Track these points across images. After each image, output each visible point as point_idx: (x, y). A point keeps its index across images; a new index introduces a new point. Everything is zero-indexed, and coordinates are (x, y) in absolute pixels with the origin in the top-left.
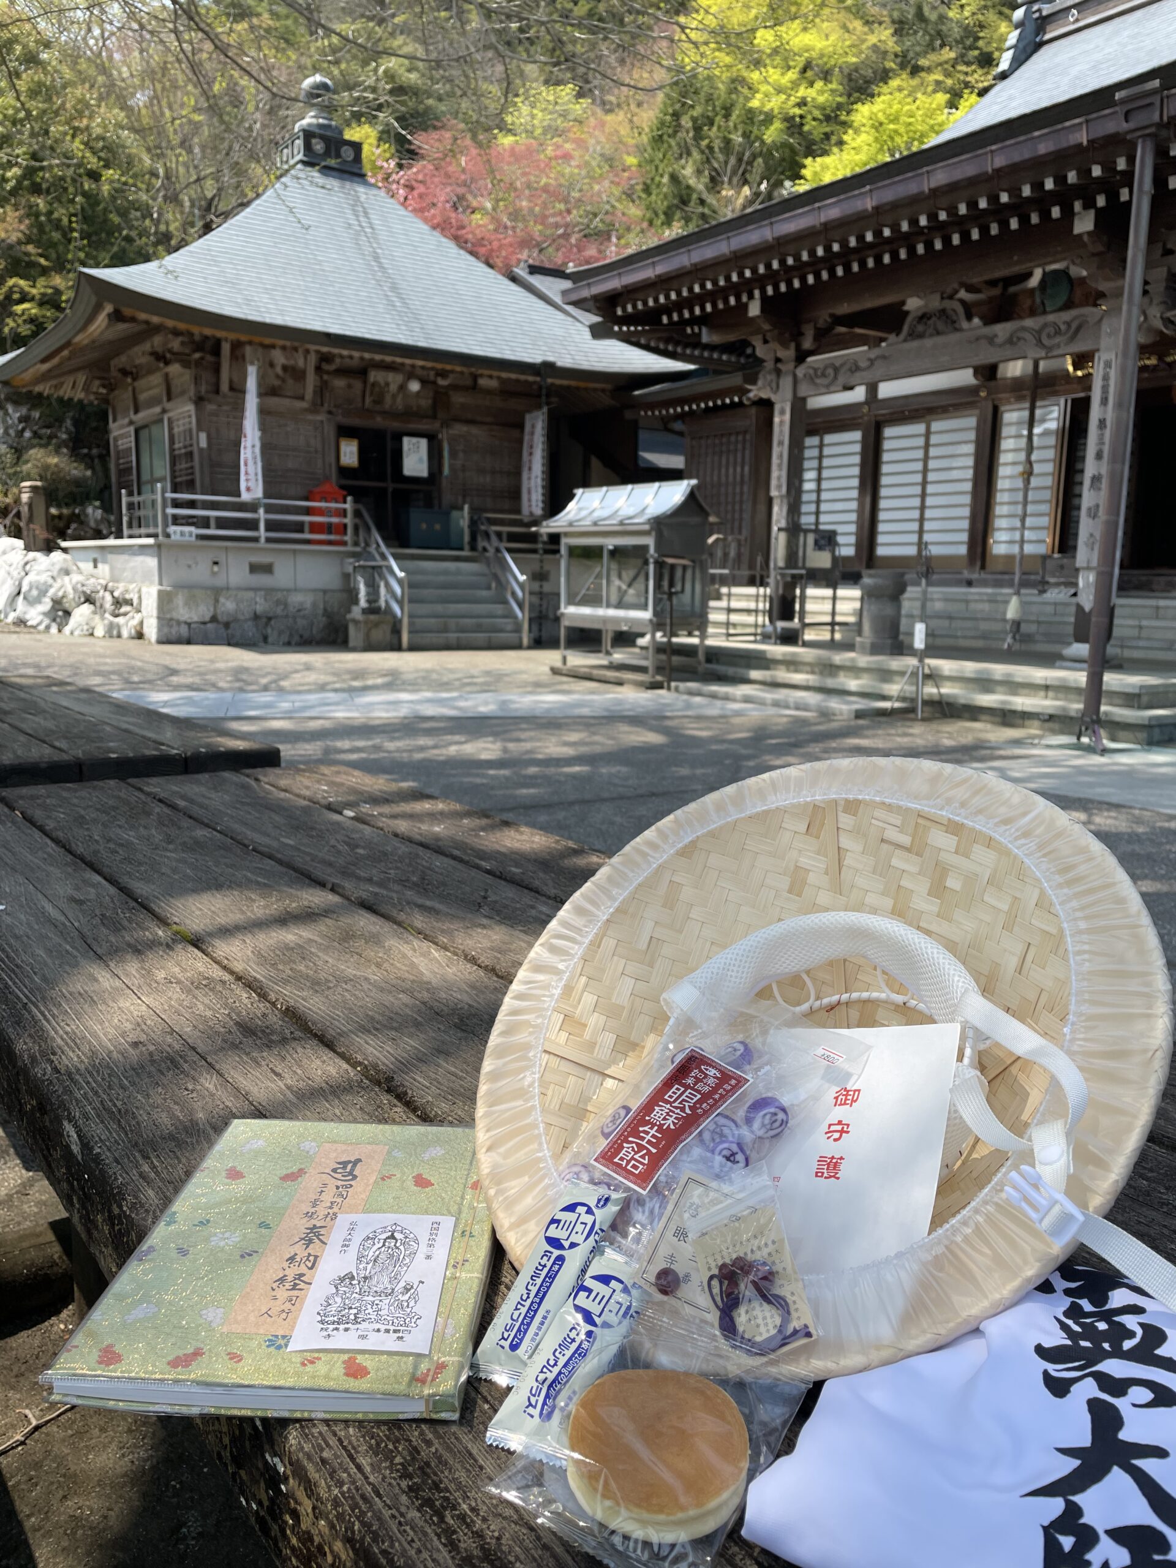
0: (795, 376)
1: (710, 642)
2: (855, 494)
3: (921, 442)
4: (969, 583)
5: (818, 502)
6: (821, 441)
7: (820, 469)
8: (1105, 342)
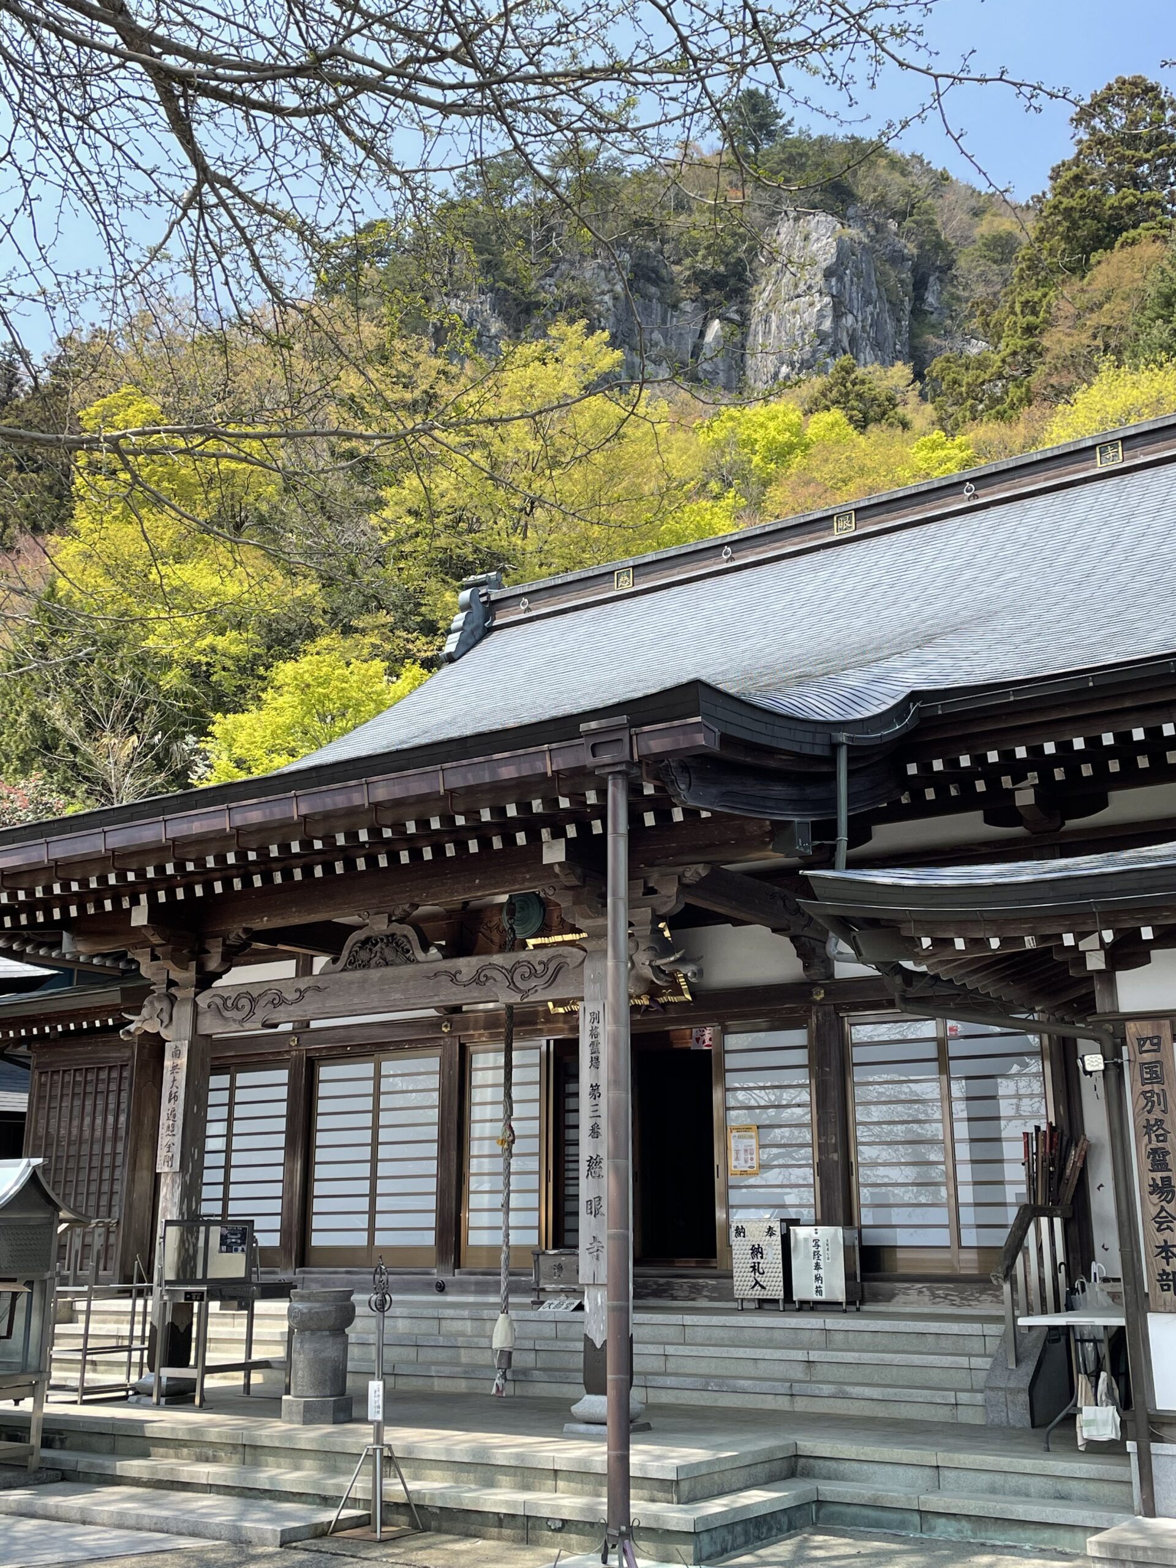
0: (195, 1005)
1: (48, 1409)
2: (279, 1156)
3: (368, 1087)
4: (441, 1288)
5: (227, 1167)
6: (233, 1080)
7: (230, 1120)
8: (588, 991)
